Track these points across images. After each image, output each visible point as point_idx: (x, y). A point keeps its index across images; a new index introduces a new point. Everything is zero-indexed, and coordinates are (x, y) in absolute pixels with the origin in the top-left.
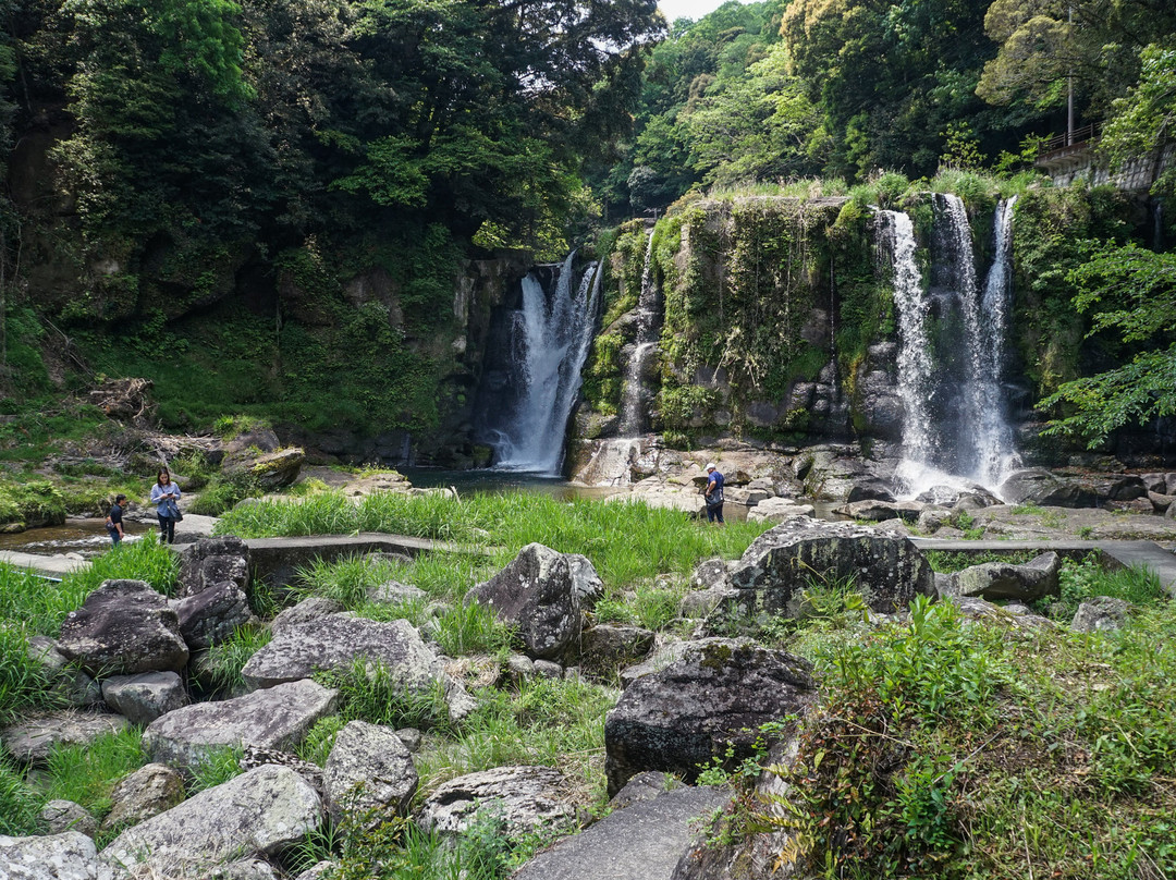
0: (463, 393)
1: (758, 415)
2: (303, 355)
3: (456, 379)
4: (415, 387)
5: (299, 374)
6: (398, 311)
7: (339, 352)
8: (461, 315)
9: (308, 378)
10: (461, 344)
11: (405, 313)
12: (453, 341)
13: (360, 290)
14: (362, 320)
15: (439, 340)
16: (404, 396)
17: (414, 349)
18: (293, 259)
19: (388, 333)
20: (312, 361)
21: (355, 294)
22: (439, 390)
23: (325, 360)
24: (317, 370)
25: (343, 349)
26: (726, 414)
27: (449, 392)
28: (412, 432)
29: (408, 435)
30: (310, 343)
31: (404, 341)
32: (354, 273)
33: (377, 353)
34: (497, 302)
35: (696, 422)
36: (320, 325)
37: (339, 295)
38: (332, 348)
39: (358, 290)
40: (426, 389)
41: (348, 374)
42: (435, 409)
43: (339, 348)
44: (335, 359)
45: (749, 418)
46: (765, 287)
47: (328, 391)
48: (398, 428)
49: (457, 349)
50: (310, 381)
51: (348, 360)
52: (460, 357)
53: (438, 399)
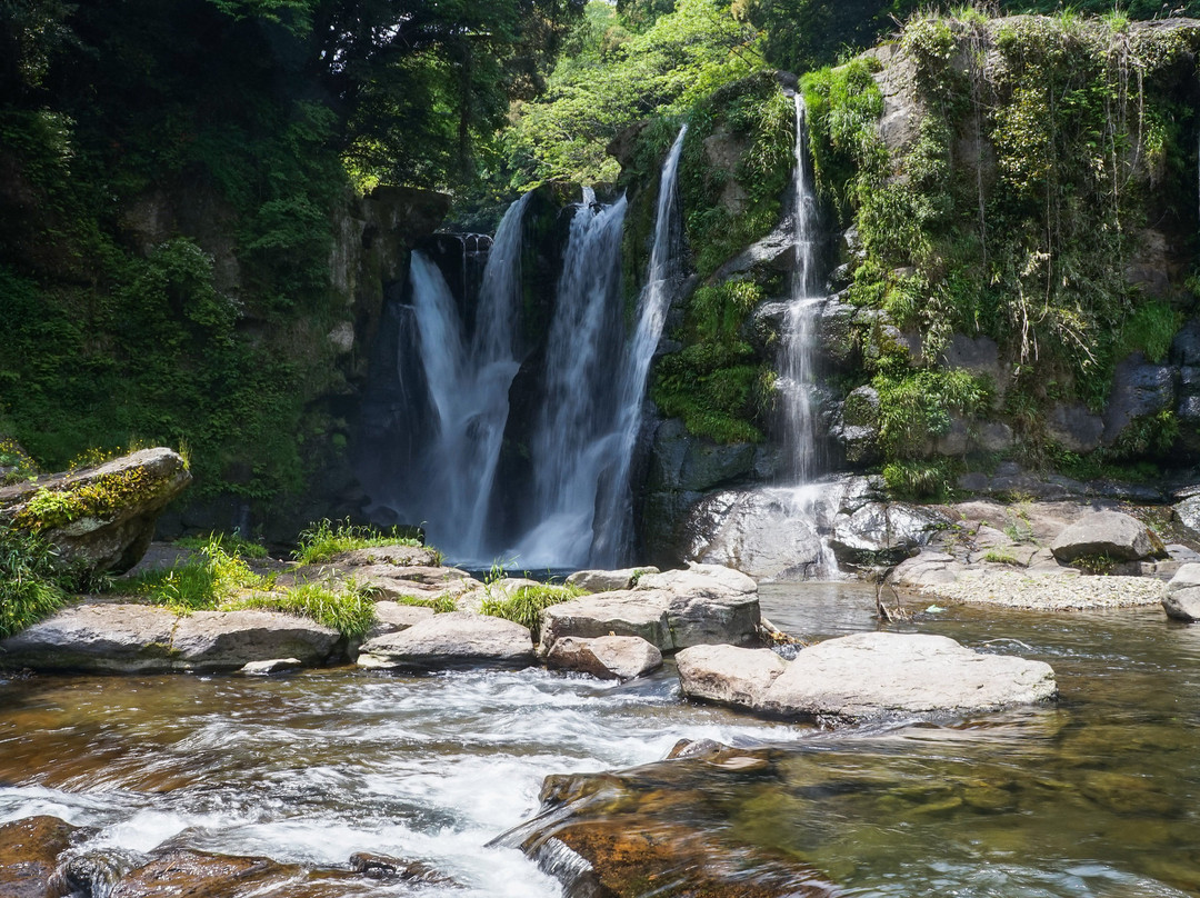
0: (342, 431)
1: (1070, 428)
2: (34, 336)
3: (334, 403)
4: (259, 414)
5: (25, 375)
6: (230, 263)
7: (106, 338)
8: (342, 283)
9: (43, 383)
10: (345, 337)
11: (245, 268)
12: (329, 331)
13: (153, 221)
14: (161, 273)
15: (303, 327)
16: (237, 431)
17: (256, 341)
18: (25, 124)
19: (211, 305)
20: (52, 351)
21: (142, 227)
22: (302, 421)
23: (80, 351)
24: (66, 369)
25: (117, 333)
26: (1003, 430)
27: (319, 425)
28: (252, 501)
29: (246, 508)
30: (46, 316)
31: (241, 324)
32: (144, 182)
33: (182, 345)
34: (392, 274)
35: (955, 442)
36: (67, 281)
37: (109, 225)
38: (92, 328)
39: (148, 219)
40: (280, 418)
41: (125, 383)
42: (297, 459)
43: (108, 332)
44: (100, 352)
45: (1054, 435)
46: (1077, 176)
47: (85, 414)
48: (226, 492)
49: (337, 345)
50: (48, 391)
51: (123, 355)
52: (343, 359)
53: (301, 438)
